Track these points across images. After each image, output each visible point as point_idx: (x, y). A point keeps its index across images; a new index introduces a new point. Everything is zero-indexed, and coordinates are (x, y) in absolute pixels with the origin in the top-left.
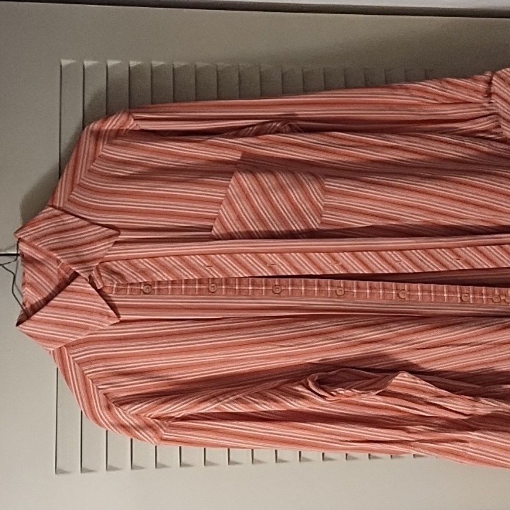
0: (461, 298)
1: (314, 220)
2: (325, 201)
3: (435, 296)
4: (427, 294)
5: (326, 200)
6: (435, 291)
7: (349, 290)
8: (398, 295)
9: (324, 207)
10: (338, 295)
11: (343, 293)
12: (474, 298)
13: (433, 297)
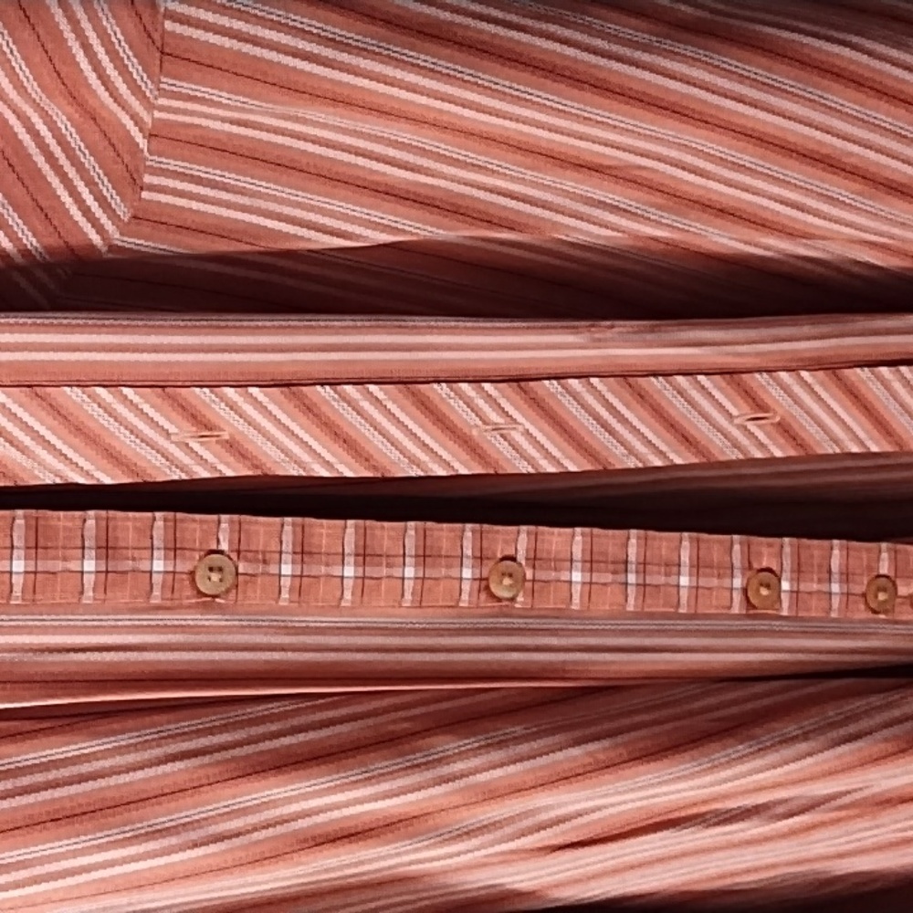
0: (745, 591)
1: (94, 206)
2: (162, 109)
3: (643, 586)
4: (609, 578)
5: (162, 101)
6: (644, 566)
7: (261, 568)
8: (483, 584)
9: (151, 136)
10: (201, 594)
11: (230, 580)
12: (795, 593)
13: (631, 591)
